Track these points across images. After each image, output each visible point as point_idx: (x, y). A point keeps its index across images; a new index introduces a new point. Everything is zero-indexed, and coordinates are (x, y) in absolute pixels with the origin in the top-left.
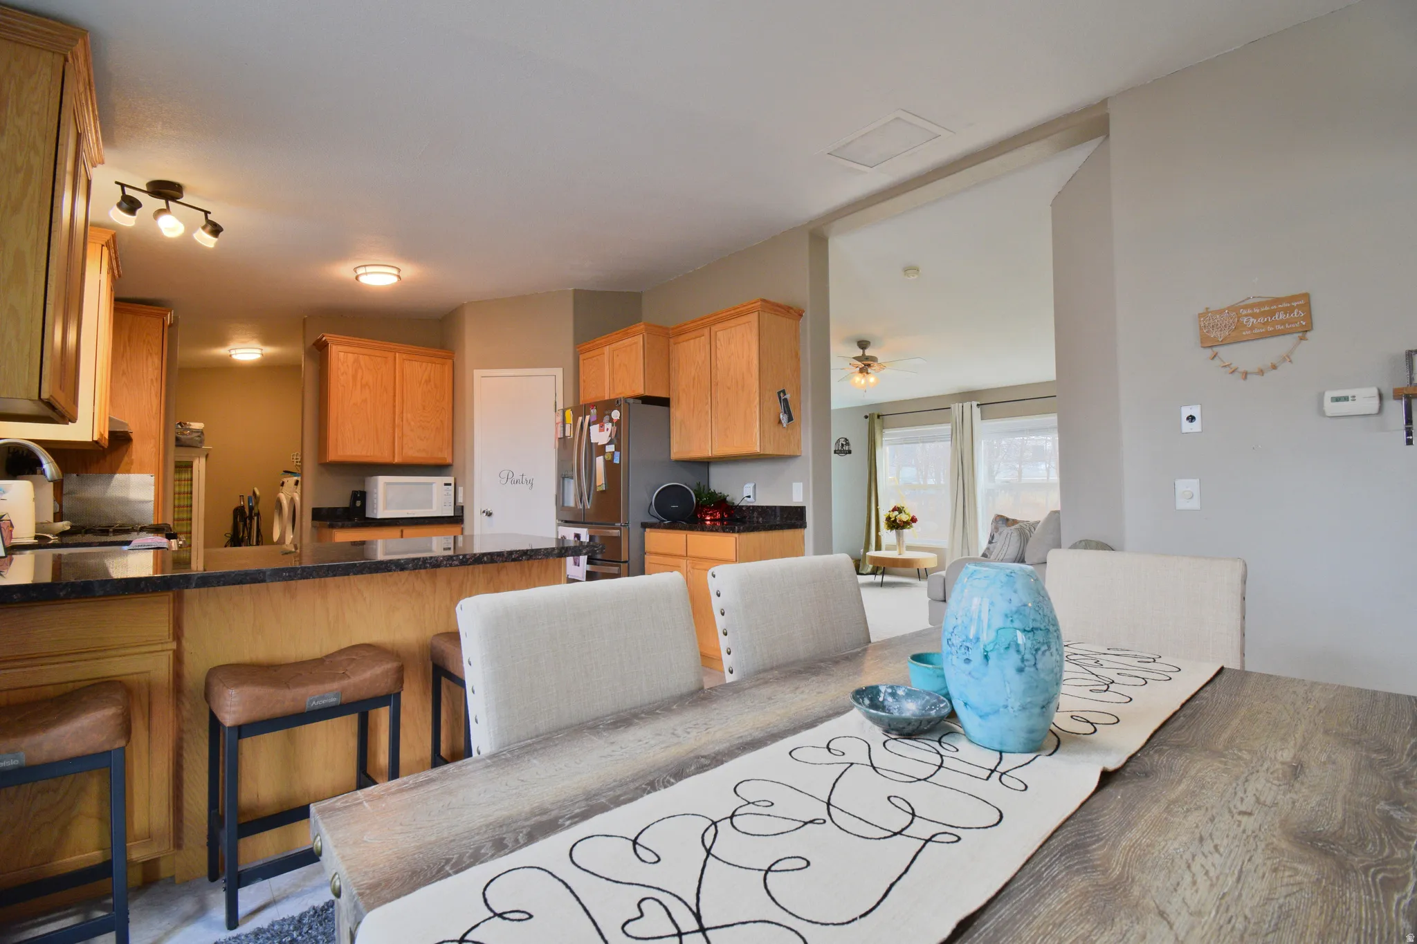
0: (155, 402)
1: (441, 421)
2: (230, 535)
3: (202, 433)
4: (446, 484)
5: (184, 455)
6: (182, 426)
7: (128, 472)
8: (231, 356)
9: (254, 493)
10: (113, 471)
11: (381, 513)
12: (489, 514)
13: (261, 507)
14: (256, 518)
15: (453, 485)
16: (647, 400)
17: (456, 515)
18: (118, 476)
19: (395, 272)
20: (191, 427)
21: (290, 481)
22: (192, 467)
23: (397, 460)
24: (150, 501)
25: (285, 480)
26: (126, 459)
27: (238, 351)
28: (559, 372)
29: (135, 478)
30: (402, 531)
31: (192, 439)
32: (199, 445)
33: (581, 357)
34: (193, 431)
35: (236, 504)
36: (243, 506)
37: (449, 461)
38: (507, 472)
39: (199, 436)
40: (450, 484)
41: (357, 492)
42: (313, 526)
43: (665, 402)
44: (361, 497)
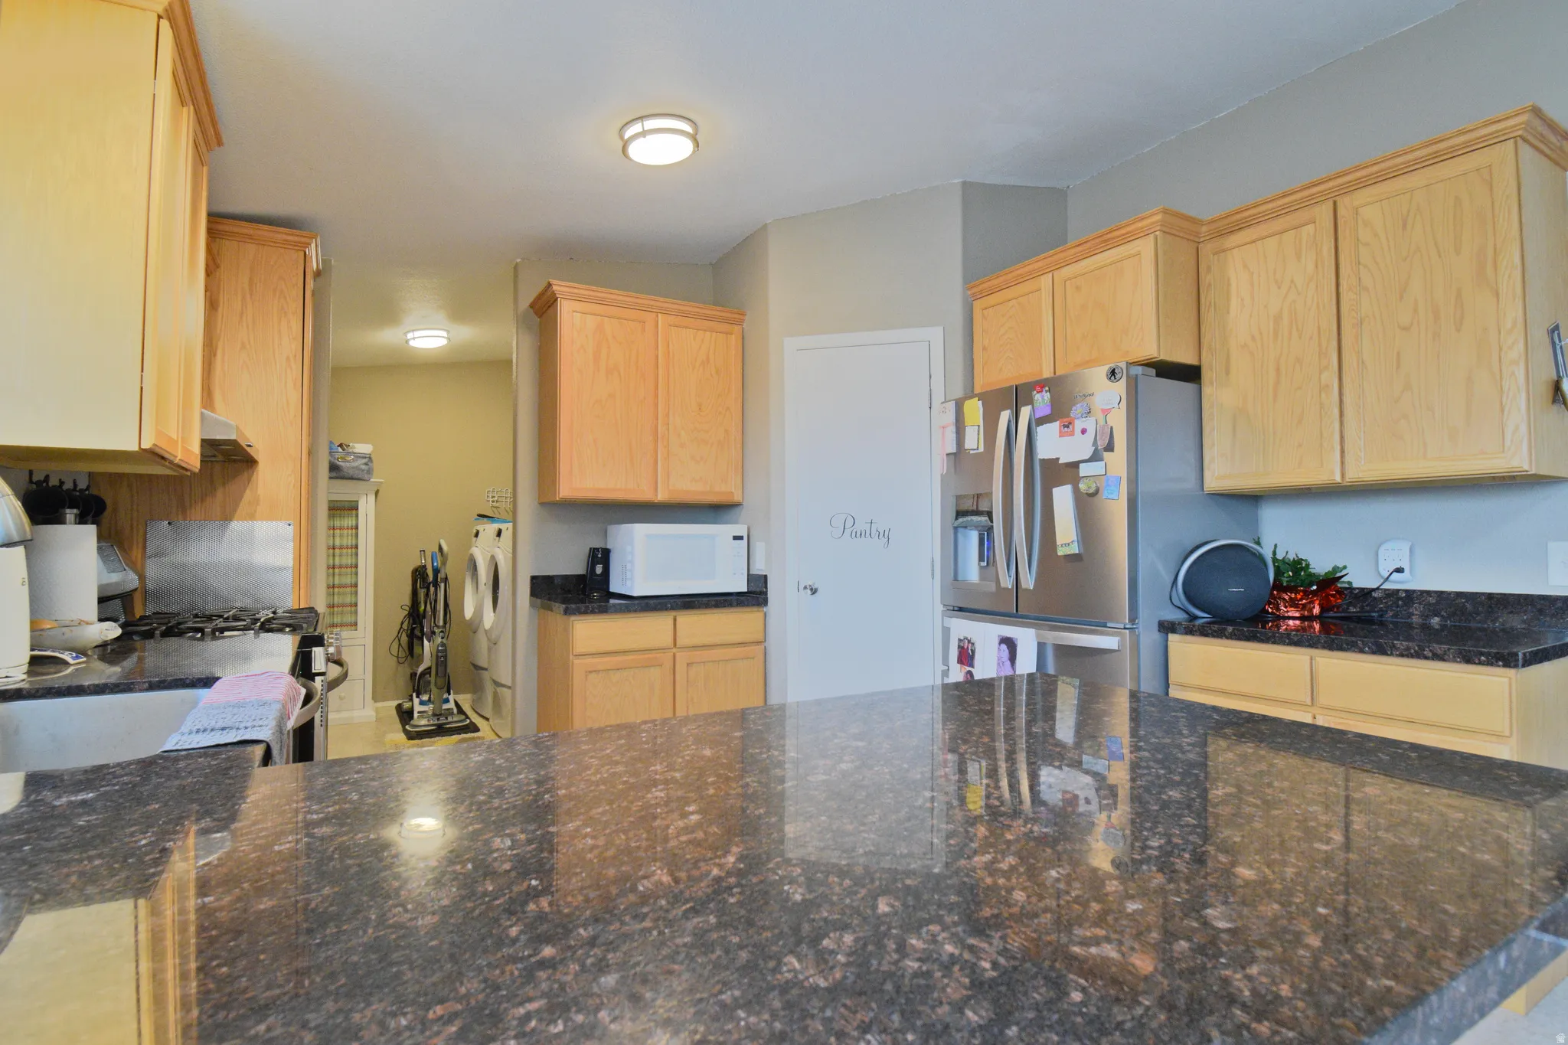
0: (294, 396)
1: (726, 431)
2: (408, 609)
3: (370, 458)
4: (736, 538)
5: (344, 491)
6: (343, 450)
7: (252, 517)
8: (407, 342)
9: (440, 549)
10: (227, 517)
11: (639, 588)
12: (814, 591)
13: (449, 570)
14: (442, 585)
15: (746, 538)
16: (1167, 370)
17: (752, 589)
18: (235, 525)
20: (356, 451)
21: (488, 529)
22: (357, 509)
23: (661, 496)
24: (285, 569)
25: (480, 528)
26: (248, 495)
27: (417, 334)
28: (935, 335)
29: (263, 528)
30: (675, 620)
31: (357, 468)
32: (366, 477)
33: (978, 305)
34: (359, 456)
35: (417, 562)
36: (425, 566)
37: (737, 498)
38: (843, 517)
39: (366, 464)
40: (741, 538)
41: (598, 549)
42: (532, 605)
43: (1190, 374)
44: (601, 557)
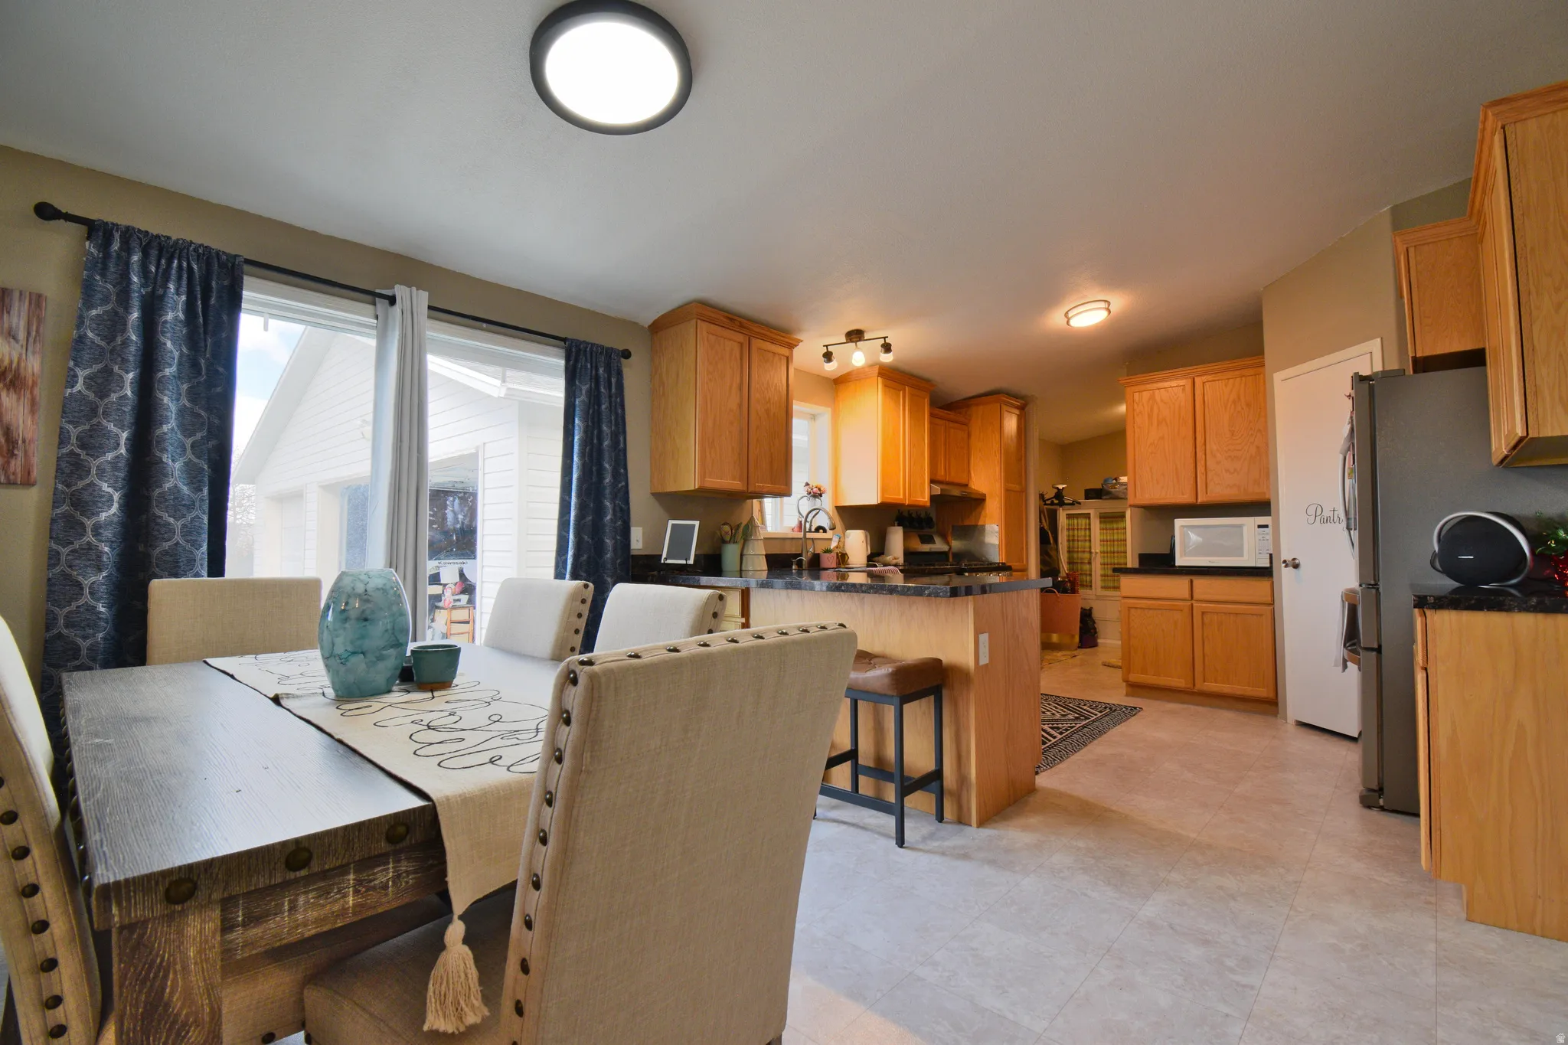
0: (997, 468)
1: (1257, 447)
4: (1261, 526)
5: (1117, 507)
6: (1116, 481)
7: (984, 523)
10: (976, 523)
11: (1179, 560)
12: (1295, 566)
15: (1271, 527)
17: (1268, 565)
19: (1103, 305)
20: (1120, 481)
23: (1200, 500)
24: (996, 545)
26: (983, 513)
28: (1376, 345)
29: (988, 527)
30: (1193, 584)
31: (1121, 492)
34: (1122, 485)
40: (1266, 527)
